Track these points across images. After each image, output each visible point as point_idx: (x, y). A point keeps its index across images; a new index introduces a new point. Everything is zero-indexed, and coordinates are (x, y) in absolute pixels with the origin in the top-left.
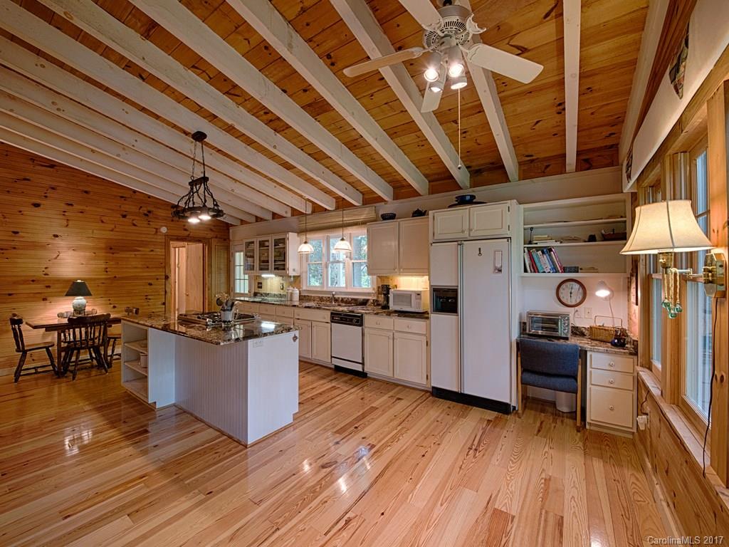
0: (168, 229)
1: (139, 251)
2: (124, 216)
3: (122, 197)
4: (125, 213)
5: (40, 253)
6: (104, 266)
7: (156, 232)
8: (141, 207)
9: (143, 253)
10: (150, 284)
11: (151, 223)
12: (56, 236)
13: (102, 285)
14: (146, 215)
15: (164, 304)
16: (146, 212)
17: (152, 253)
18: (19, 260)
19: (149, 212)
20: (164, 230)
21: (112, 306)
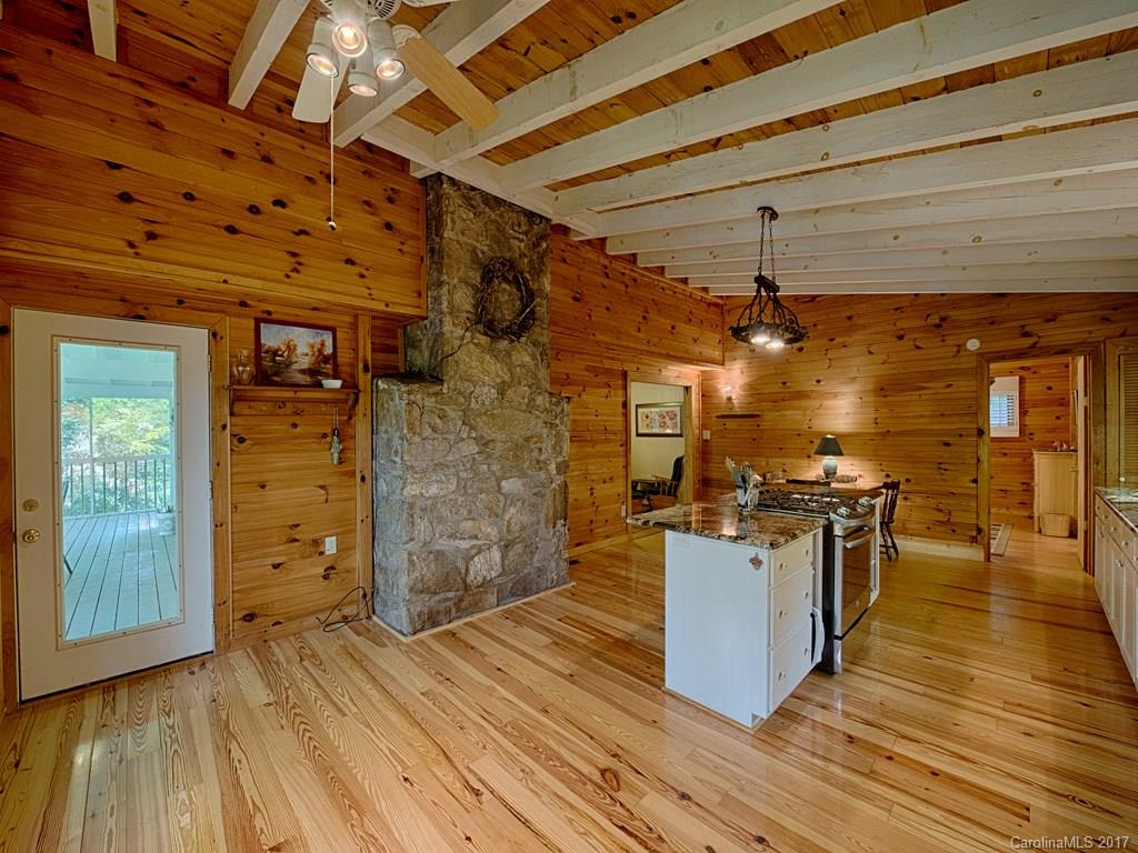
0: (981, 342)
1: (927, 388)
2: (901, 338)
3: (897, 309)
4: (902, 333)
5: (804, 403)
6: (873, 416)
7: (958, 351)
8: (929, 315)
9: (934, 391)
10: (947, 444)
11: (945, 338)
12: (818, 381)
13: (870, 442)
14: (938, 326)
15: (975, 481)
16: (937, 321)
17: (948, 390)
18: (787, 413)
19: (943, 319)
20: (973, 345)
21: (884, 473)
